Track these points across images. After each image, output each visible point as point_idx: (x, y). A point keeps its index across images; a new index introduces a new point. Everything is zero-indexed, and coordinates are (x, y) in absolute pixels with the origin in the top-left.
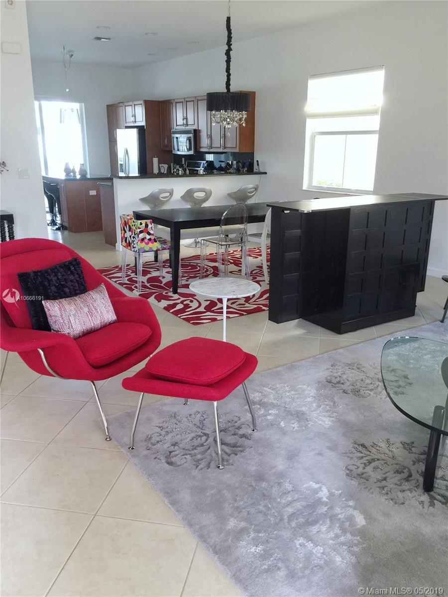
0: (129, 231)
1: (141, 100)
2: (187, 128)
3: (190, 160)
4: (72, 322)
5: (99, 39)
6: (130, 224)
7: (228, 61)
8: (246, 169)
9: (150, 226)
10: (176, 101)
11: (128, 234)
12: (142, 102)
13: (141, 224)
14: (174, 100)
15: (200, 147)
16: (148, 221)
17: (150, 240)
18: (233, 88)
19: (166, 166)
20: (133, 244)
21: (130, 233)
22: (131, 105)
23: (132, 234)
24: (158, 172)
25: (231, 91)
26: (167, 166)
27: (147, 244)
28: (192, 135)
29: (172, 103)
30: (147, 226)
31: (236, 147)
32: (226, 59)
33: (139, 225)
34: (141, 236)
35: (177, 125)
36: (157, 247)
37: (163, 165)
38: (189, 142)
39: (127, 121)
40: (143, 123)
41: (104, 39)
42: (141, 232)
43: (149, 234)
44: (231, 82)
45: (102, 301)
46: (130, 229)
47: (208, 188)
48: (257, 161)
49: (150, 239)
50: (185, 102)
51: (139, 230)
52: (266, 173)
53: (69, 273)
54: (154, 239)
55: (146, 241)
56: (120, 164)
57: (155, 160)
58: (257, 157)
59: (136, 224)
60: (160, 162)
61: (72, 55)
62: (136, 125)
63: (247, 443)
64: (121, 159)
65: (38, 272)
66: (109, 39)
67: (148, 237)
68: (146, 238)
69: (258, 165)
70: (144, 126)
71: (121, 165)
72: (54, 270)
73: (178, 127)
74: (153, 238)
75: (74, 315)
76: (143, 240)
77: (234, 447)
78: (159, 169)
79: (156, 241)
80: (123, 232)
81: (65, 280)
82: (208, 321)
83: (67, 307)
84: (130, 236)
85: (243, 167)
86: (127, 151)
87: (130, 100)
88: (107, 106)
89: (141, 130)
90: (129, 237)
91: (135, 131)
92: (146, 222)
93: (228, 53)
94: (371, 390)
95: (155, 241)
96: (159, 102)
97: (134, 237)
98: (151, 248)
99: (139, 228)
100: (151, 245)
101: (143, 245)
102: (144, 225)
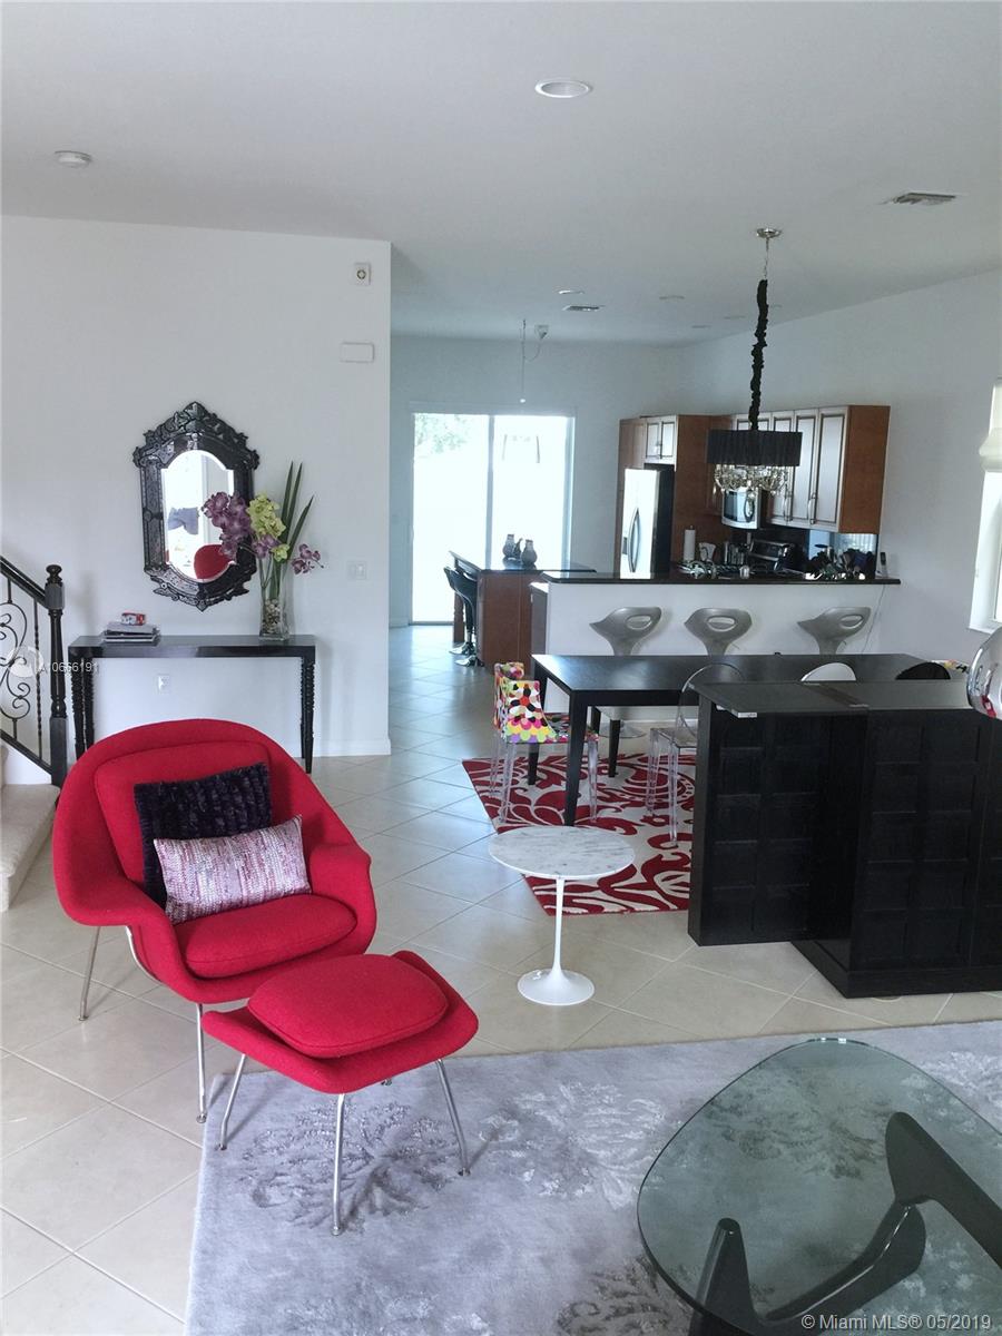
0: (500, 699)
1: (674, 414)
3: (758, 538)
4: (200, 883)
6: (501, 685)
9: (534, 693)
11: (499, 704)
12: (674, 418)
13: (516, 688)
15: (773, 516)
16: (531, 684)
17: (532, 720)
18: (764, 424)
21: (501, 702)
22: (658, 424)
23: (503, 706)
24: (691, 559)
26: (714, 547)
27: (526, 727)
29: (731, 421)
30: (527, 692)
31: (835, 523)
32: (753, 363)
33: (511, 690)
34: (515, 711)
36: (547, 736)
37: (705, 545)
38: (751, 504)
39: (648, 454)
40: (673, 461)
41: (588, 308)
42: (515, 703)
43: (531, 708)
45: (282, 849)
46: (501, 695)
49: (533, 718)
51: (510, 700)
52: (898, 582)
53: (237, 790)
54: (542, 720)
55: (524, 721)
56: (624, 538)
57: (690, 535)
59: (507, 687)
60: (698, 539)
62: (659, 462)
63: (425, 1197)
64: (627, 529)
65: (173, 784)
67: (529, 714)
68: (523, 716)
69: (883, 562)
70: (673, 466)
71: (626, 539)
72: (207, 785)
74: (539, 716)
75: (209, 873)
76: (517, 719)
77: (396, 1197)
78: (697, 553)
79: (545, 725)
81: (223, 805)
82: (580, 911)
83: (198, 855)
84: (501, 709)
85: (851, 564)
86: (638, 512)
87: (657, 413)
88: (621, 421)
89: (666, 473)
91: (653, 475)
92: (526, 685)
93: (757, 353)
94: (790, 1144)
95: (544, 723)
97: (503, 712)
98: (533, 737)
99: (512, 696)
100: (533, 730)
101: (517, 729)
102: (521, 690)
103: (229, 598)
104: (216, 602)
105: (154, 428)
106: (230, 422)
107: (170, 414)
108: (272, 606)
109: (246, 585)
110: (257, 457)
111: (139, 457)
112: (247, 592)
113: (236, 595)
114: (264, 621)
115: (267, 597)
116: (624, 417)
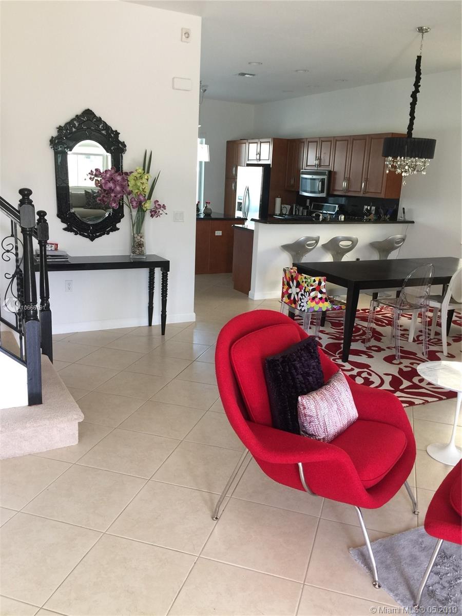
0: (296, 287)
1: (270, 138)
2: (319, 168)
3: (316, 202)
5: (243, 74)
6: (299, 280)
7: (413, 105)
8: (388, 216)
9: (323, 284)
10: (308, 140)
11: (294, 290)
12: (270, 140)
13: (314, 281)
14: (307, 139)
15: (335, 190)
16: (322, 278)
17: (321, 299)
18: (415, 134)
19: (289, 207)
20: (299, 302)
21: (298, 290)
22: (257, 143)
23: (301, 291)
24: (279, 213)
25: (413, 136)
27: (317, 303)
28: (326, 176)
29: (304, 142)
30: (320, 283)
31: (381, 193)
32: (411, 101)
33: (312, 283)
34: (313, 294)
35: (307, 166)
36: (327, 307)
37: (285, 206)
38: (322, 183)
39: (249, 159)
40: (269, 162)
41: (248, 74)
42: (313, 290)
43: (321, 292)
44: (414, 127)
46: (298, 285)
47: (354, 237)
48: (404, 209)
49: (322, 297)
50: (320, 141)
51: (311, 288)
52: (413, 222)
54: (326, 298)
55: (317, 300)
56: (238, 203)
57: (278, 201)
58: (403, 204)
59: (309, 280)
60: (282, 203)
61: (205, 90)
62: (260, 163)
64: (240, 198)
66: (253, 75)
67: (320, 296)
68: (316, 297)
69: (404, 212)
70: (270, 164)
71: (240, 204)
73: (307, 168)
74: (324, 296)
76: (314, 299)
78: (281, 210)
79: (327, 301)
80: (286, 287)
81: (308, 366)
84: (297, 294)
85: (385, 214)
86: (248, 189)
87: (256, 136)
88: (227, 142)
89: (266, 168)
90: (295, 293)
91: (260, 169)
92: (320, 280)
93: (414, 96)
96: (288, 140)
97: (302, 295)
98: (320, 308)
99: (312, 286)
100: (321, 305)
101: (313, 304)
102: (317, 282)
103: (108, 234)
104: (100, 236)
105: (63, 125)
106: (109, 123)
107: (73, 116)
108: (139, 238)
109: (118, 225)
110: (125, 146)
111: (54, 142)
112: (118, 229)
113: (112, 232)
114: (133, 246)
115: (135, 232)
116: (229, 139)
